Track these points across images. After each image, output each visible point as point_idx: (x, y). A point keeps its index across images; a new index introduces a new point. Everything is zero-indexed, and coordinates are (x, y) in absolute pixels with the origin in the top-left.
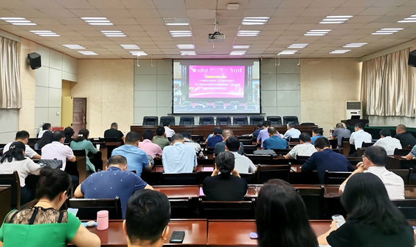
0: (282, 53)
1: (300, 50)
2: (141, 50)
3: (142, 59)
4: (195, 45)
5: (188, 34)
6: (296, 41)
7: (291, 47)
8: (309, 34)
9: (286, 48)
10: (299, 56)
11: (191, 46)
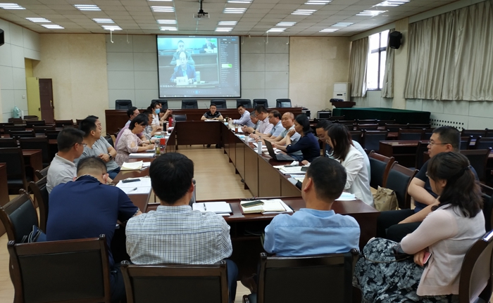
0: (271, 31)
1: (288, 28)
2: (116, 24)
3: (116, 33)
4: (178, 21)
5: (170, 9)
6: (283, 19)
7: (279, 25)
8: (296, 13)
9: (274, 26)
10: (288, 33)
11: (173, 22)
